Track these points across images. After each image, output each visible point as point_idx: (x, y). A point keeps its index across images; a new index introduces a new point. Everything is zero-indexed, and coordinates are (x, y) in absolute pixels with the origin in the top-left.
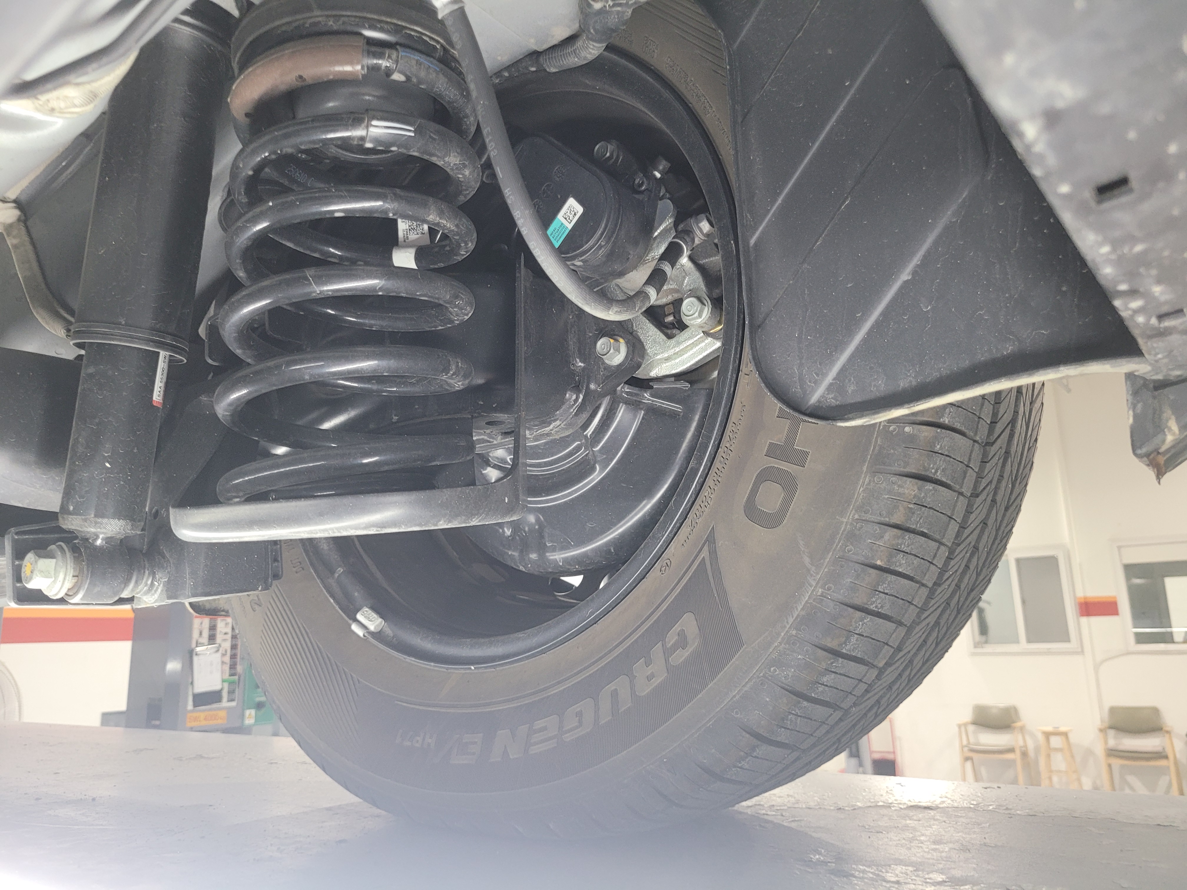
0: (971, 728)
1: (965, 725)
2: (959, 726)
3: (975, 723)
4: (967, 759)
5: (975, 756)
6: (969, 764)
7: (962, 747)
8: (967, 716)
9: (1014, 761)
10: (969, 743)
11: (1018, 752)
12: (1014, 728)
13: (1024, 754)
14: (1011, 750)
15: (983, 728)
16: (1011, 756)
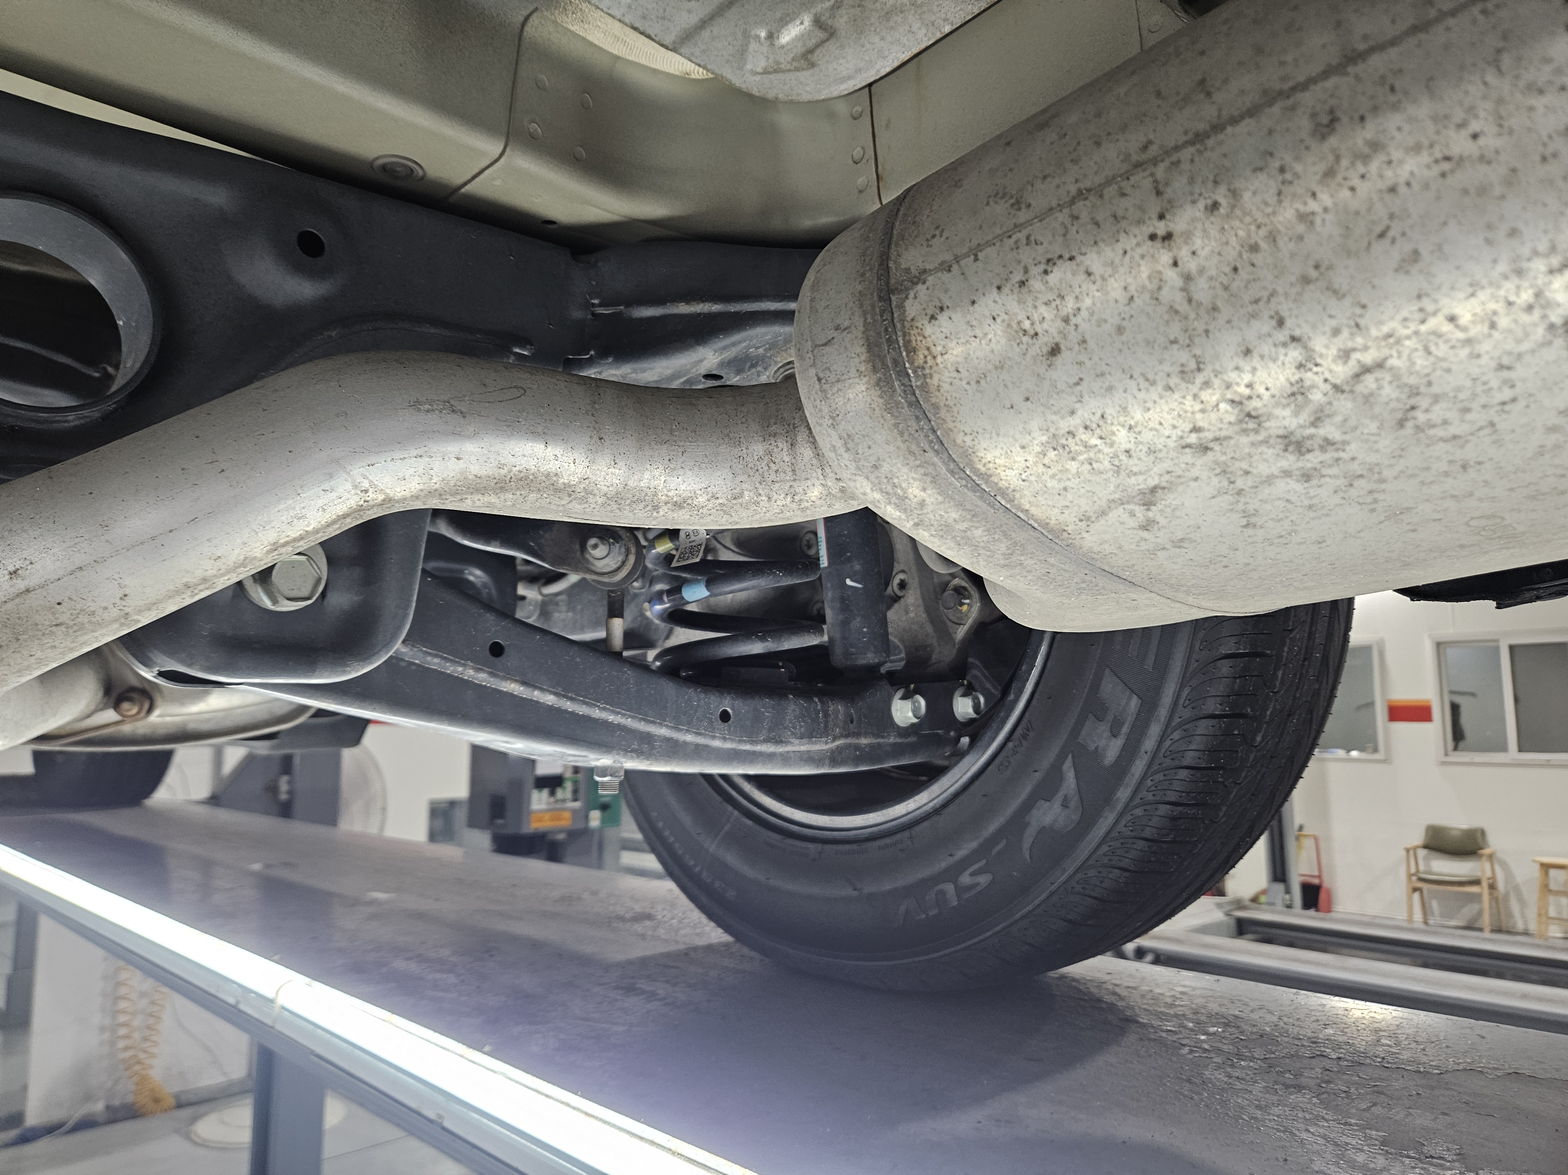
0: (1422, 853)
1: (1415, 848)
2: (1408, 850)
3: (1427, 847)
4: (1414, 890)
5: (1426, 887)
6: (1416, 897)
7: (1410, 876)
9: (1479, 895)
10: (1418, 871)
11: (1484, 884)
12: (1482, 855)
13: (1493, 887)
14: (1476, 882)
15: (1438, 854)
16: (1474, 889)
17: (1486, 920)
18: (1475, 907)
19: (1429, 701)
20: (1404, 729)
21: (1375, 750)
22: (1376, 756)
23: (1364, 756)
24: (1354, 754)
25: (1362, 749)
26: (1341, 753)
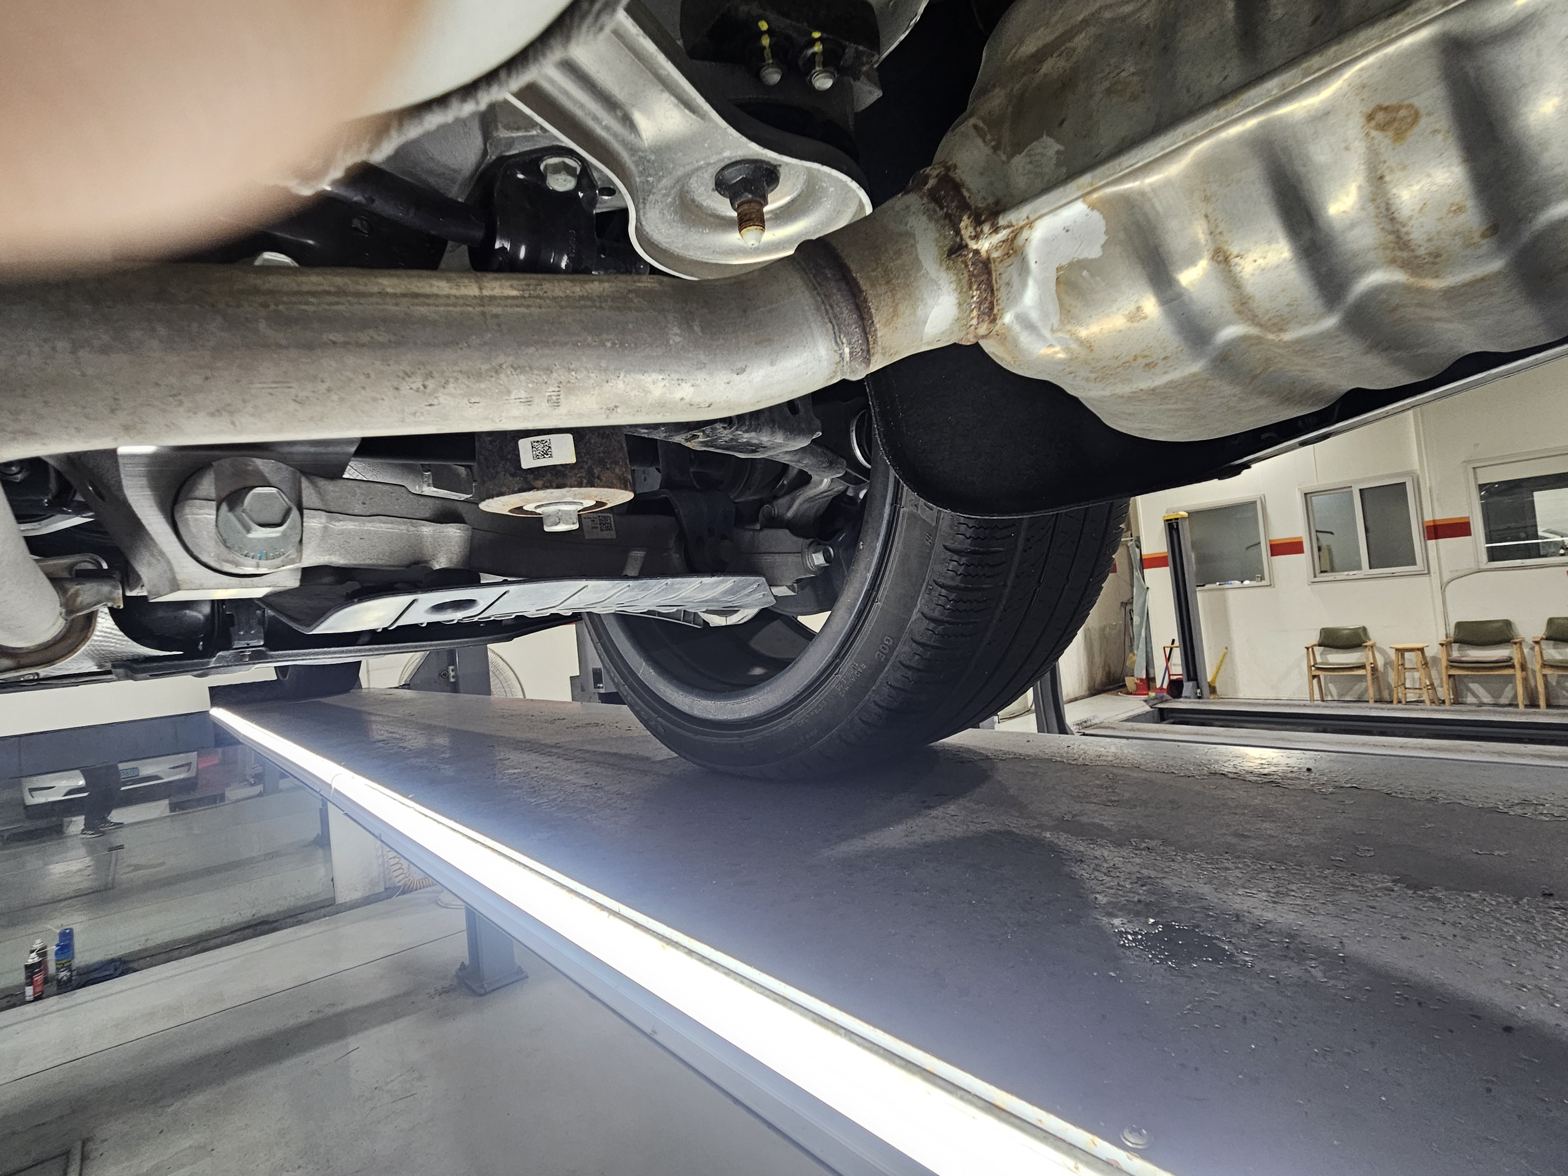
0: (1318, 650)
1: (1312, 647)
2: (1308, 649)
3: (1320, 645)
4: (1314, 677)
5: (1322, 674)
6: (1315, 681)
7: (1310, 667)
8: (1315, 638)
9: (1364, 676)
10: (1316, 664)
11: (1368, 668)
12: (1366, 646)
13: (1374, 669)
14: (1362, 667)
15: (1328, 649)
16: (1361, 672)
17: (1371, 693)
18: (1364, 685)
19: (1301, 538)
20: (1283, 561)
21: (1262, 579)
22: (1263, 583)
23: (1254, 583)
24: (1247, 582)
25: (1250, 580)
26: (1237, 583)
